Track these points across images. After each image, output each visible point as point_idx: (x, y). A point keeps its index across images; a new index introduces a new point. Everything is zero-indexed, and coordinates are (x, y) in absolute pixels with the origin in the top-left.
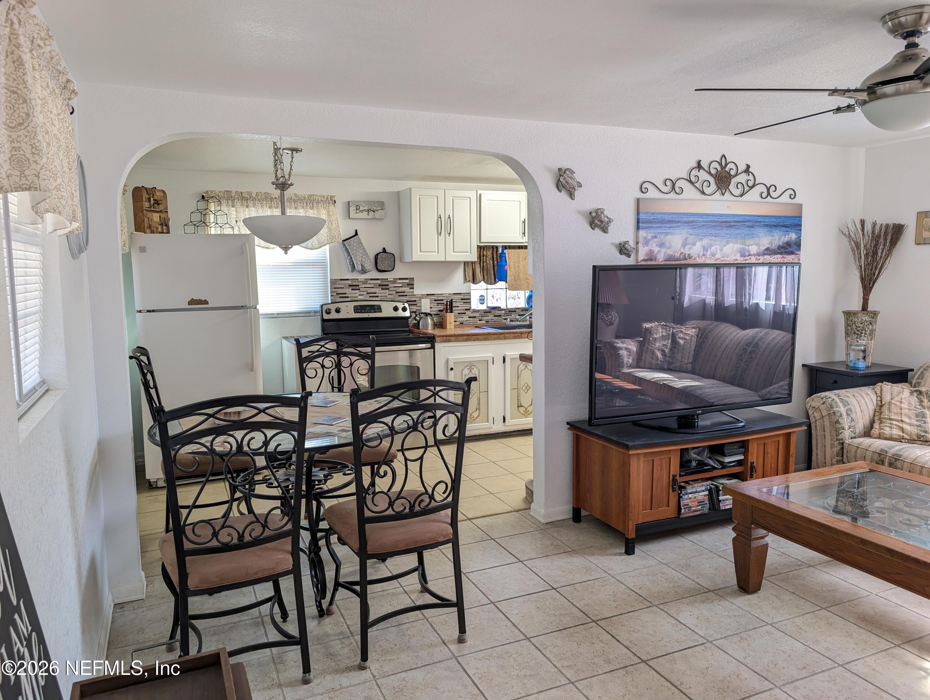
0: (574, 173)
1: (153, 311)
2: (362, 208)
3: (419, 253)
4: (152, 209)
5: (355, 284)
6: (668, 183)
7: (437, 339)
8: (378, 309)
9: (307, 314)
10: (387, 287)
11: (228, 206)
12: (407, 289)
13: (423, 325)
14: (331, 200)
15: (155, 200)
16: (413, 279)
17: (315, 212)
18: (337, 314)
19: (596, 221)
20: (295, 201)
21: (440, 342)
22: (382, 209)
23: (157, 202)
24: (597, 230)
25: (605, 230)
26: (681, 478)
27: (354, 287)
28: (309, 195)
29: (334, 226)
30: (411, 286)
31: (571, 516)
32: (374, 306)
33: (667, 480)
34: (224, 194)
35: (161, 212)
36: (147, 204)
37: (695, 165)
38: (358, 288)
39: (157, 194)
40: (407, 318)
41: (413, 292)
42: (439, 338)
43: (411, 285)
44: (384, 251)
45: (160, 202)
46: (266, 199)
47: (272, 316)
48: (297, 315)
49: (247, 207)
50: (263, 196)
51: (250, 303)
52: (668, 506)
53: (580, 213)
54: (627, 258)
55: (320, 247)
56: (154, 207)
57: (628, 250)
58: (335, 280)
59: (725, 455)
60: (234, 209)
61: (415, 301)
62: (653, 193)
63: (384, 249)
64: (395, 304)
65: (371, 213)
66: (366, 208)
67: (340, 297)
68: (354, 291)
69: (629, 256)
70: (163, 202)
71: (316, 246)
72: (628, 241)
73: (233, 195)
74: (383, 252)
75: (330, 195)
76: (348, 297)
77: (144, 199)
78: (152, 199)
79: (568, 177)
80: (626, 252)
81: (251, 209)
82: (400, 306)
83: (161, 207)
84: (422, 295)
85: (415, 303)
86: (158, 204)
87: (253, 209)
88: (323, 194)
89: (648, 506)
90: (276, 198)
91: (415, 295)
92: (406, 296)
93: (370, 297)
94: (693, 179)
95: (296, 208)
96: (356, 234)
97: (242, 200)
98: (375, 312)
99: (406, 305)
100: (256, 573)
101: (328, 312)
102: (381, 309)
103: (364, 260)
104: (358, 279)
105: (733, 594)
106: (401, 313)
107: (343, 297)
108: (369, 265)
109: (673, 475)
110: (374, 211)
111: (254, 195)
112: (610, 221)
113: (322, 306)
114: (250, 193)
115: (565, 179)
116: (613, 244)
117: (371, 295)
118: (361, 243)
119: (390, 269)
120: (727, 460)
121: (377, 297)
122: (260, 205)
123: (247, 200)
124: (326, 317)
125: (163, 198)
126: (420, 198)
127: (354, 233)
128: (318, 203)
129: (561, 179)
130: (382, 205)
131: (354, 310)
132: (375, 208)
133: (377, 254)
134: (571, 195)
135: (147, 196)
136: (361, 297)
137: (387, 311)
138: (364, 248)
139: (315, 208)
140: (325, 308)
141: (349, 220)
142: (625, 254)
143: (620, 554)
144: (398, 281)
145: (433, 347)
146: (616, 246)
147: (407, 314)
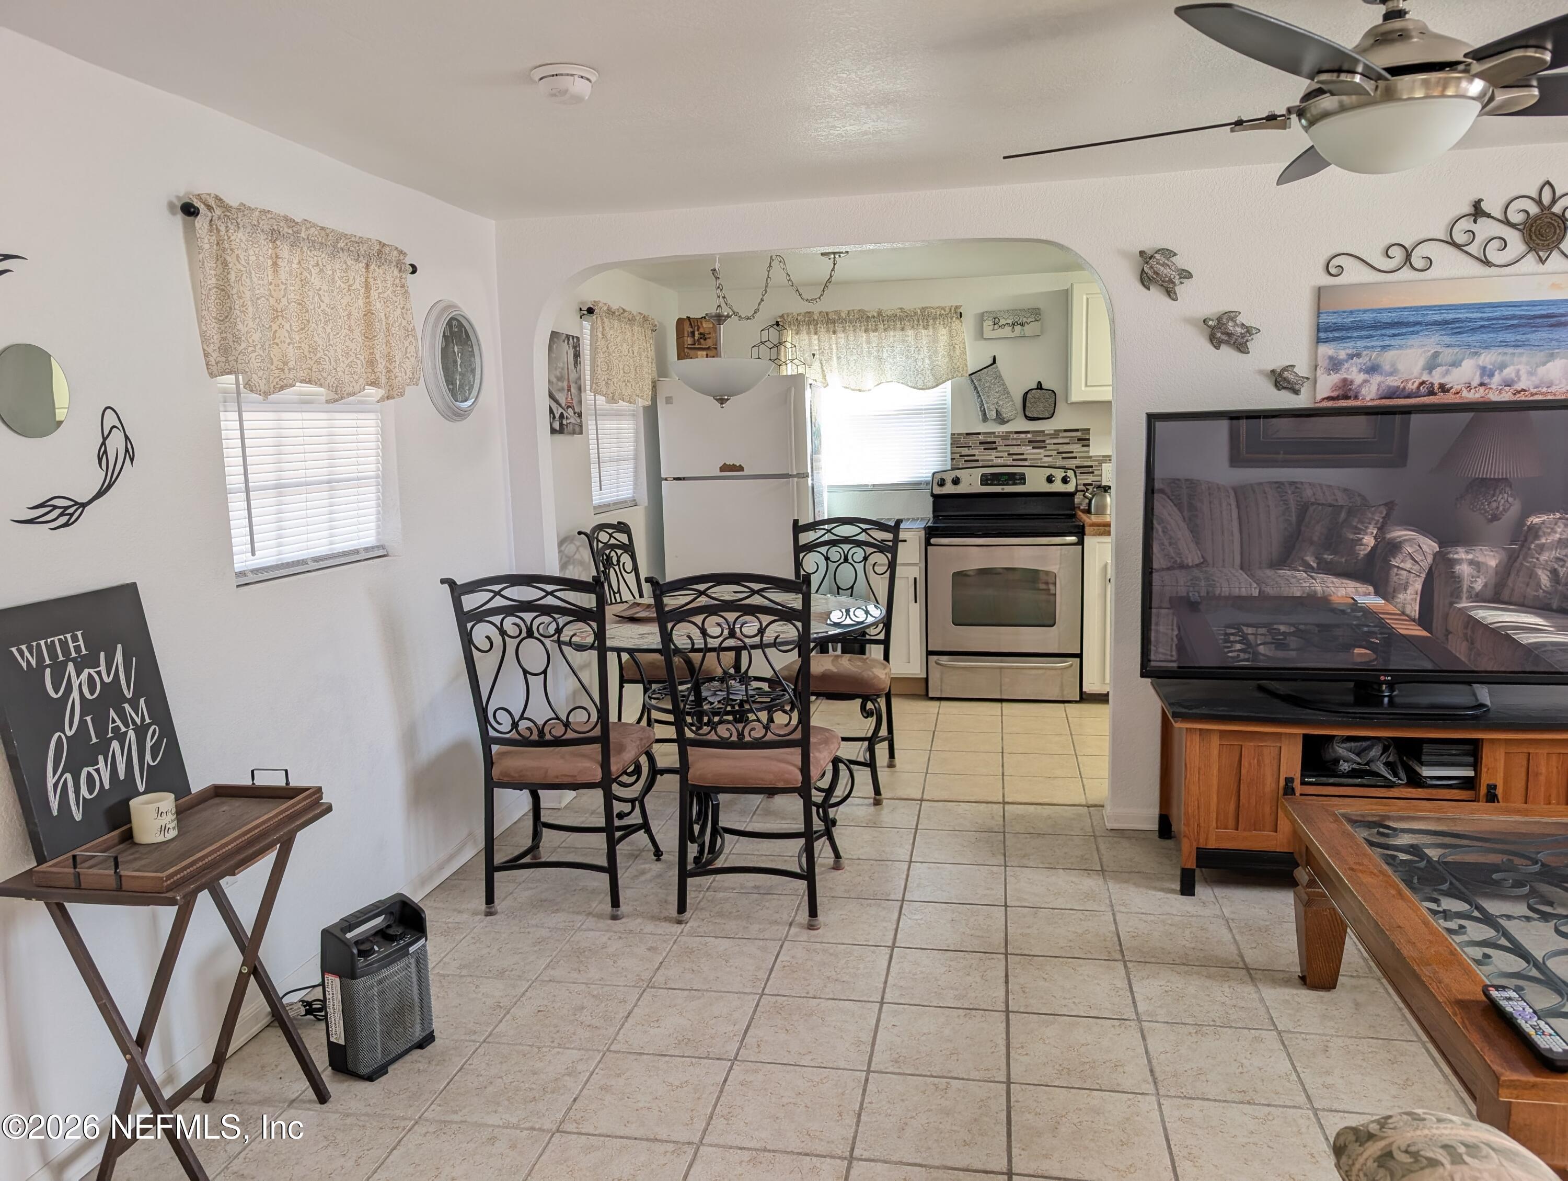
0: (1175, 254)
1: (684, 479)
2: (1002, 322)
3: (1083, 388)
4: (697, 346)
5: (989, 440)
6: (1394, 251)
7: (1087, 530)
8: (1022, 479)
9: (915, 486)
10: (1042, 445)
11: (809, 333)
12: (1077, 448)
13: (1097, 506)
14: (956, 313)
15: (701, 334)
16: (1089, 430)
17: (931, 333)
18: (954, 487)
19: (1219, 335)
20: (901, 319)
21: (1094, 535)
22: (1036, 321)
23: (703, 336)
24: (1224, 347)
25: (1241, 347)
26: (1304, 787)
27: (989, 445)
28: (923, 308)
29: (958, 352)
30: (1085, 443)
31: (1155, 827)
32: (1015, 474)
33: (1274, 785)
34: (804, 316)
35: (708, 349)
36: (689, 341)
37: (1468, 209)
38: (994, 446)
39: (704, 325)
40: (1071, 495)
41: (1088, 452)
42: (1092, 529)
43: (1084, 441)
44: (1040, 386)
45: (707, 336)
46: (859, 320)
47: (865, 488)
48: (899, 487)
49: (834, 332)
50: (856, 316)
51: (792, 471)
52: (1276, 831)
53: (1190, 321)
54: (1295, 396)
55: (937, 386)
56: (700, 344)
57: (1289, 382)
58: (958, 434)
59: (1422, 764)
60: (816, 337)
61: (1091, 467)
62: (1354, 274)
63: (1039, 383)
64: (1049, 471)
65: (1018, 328)
66: (1010, 321)
67: (966, 461)
68: (987, 452)
69: (1297, 392)
70: (713, 335)
71: (930, 384)
72: (1293, 366)
73: (816, 318)
74: (1038, 388)
75: (955, 304)
76: (977, 461)
77: (686, 334)
78: (696, 333)
79: (1158, 263)
80: (1285, 385)
81: (839, 335)
82: (1059, 474)
83: (709, 343)
84: (1104, 456)
85: (1090, 470)
86: (705, 339)
87: (843, 335)
88: (943, 305)
89: (1231, 822)
90: (874, 317)
91: (1091, 457)
92: (1076, 458)
93: (1014, 460)
94: (1460, 238)
95: (903, 329)
96: (994, 362)
97: (827, 323)
98: (1014, 484)
99: (1070, 473)
100: (557, 777)
101: (942, 483)
102: (1024, 479)
103: (1001, 403)
104: (994, 433)
105: (1286, 982)
106: (1058, 487)
107: (970, 462)
108: (1012, 408)
109: (1286, 779)
110: (1022, 325)
111: (844, 315)
112: (1249, 330)
113: (934, 474)
114: (838, 313)
115: (1151, 267)
116: (1261, 372)
117: (1015, 457)
118: (1000, 376)
119: (1047, 415)
120: (1426, 772)
121: (1026, 460)
122: (851, 328)
123: (834, 322)
124: (938, 491)
125: (711, 331)
126: (1087, 299)
127: (990, 361)
128: (935, 319)
129: (1146, 269)
130: (1036, 313)
131: (981, 480)
132: (1025, 320)
133: (1027, 393)
134: (1170, 293)
135: (690, 330)
136: (998, 460)
137: (1035, 482)
138: (1004, 384)
139: (931, 327)
140: (938, 477)
141: (983, 342)
142: (1285, 388)
143: (1173, 891)
144: (1061, 434)
145: (1081, 543)
146: (1266, 375)
147: (1070, 488)
